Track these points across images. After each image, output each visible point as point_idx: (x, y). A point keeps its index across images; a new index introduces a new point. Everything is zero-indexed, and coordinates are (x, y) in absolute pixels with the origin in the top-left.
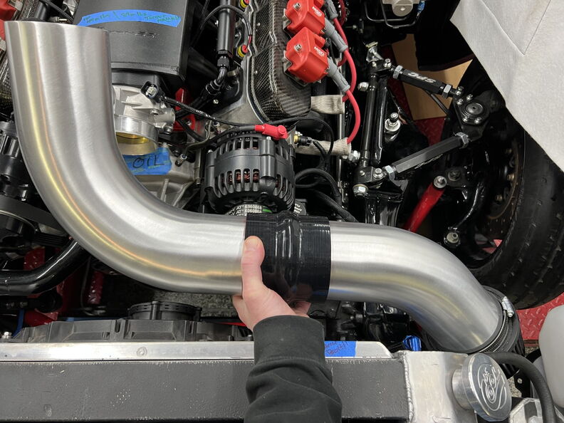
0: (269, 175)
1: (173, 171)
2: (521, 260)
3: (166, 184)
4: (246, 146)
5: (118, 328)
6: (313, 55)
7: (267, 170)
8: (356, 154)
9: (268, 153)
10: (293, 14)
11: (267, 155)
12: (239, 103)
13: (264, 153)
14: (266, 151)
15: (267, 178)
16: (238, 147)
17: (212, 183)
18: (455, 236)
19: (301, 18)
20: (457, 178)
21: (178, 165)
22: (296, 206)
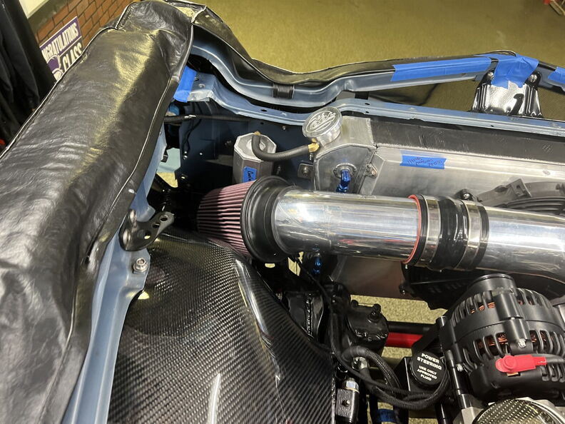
22: (425, 375)
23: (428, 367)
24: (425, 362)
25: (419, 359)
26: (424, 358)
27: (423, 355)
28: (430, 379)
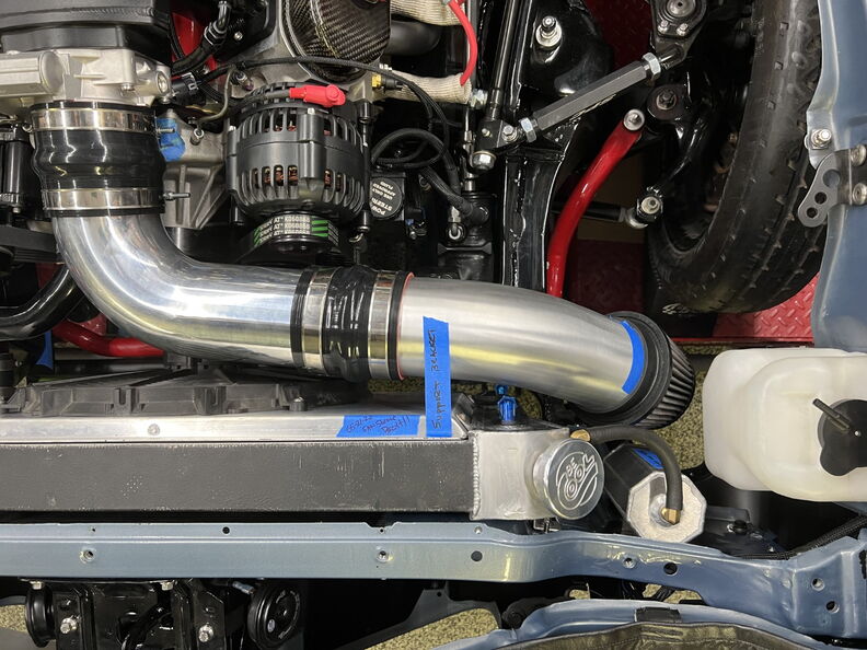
0: (313, 176)
1: (189, 152)
2: (724, 258)
3: (182, 172)
5: (122, 400)
7: (308, 168)
8: (482, 97)
9: (311, 138)
11: (308, 142)
12: (271, 42)
13: (305, 138)
14: (308, 134)
15: (308, 180)
16: (266, 126)
17: (235, 186)
18: (653, 203)
20: (668, 105)
21: (194, 143)
22: (387, 188)
23: (380, 198)
24: (383, 205)
25: (390, 209)
26: (383, 209)
27: (383, 213)
28: (382, 183)
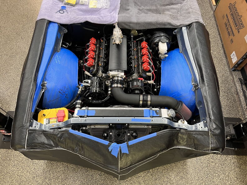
0: (141, 86)
4: (137, 81)
6: (147, 67)
10: (144, 59)
12: (135, 74)
13: (140, 82)
16: (135, 81)
17: (131, 87)
19: (145, 60)
